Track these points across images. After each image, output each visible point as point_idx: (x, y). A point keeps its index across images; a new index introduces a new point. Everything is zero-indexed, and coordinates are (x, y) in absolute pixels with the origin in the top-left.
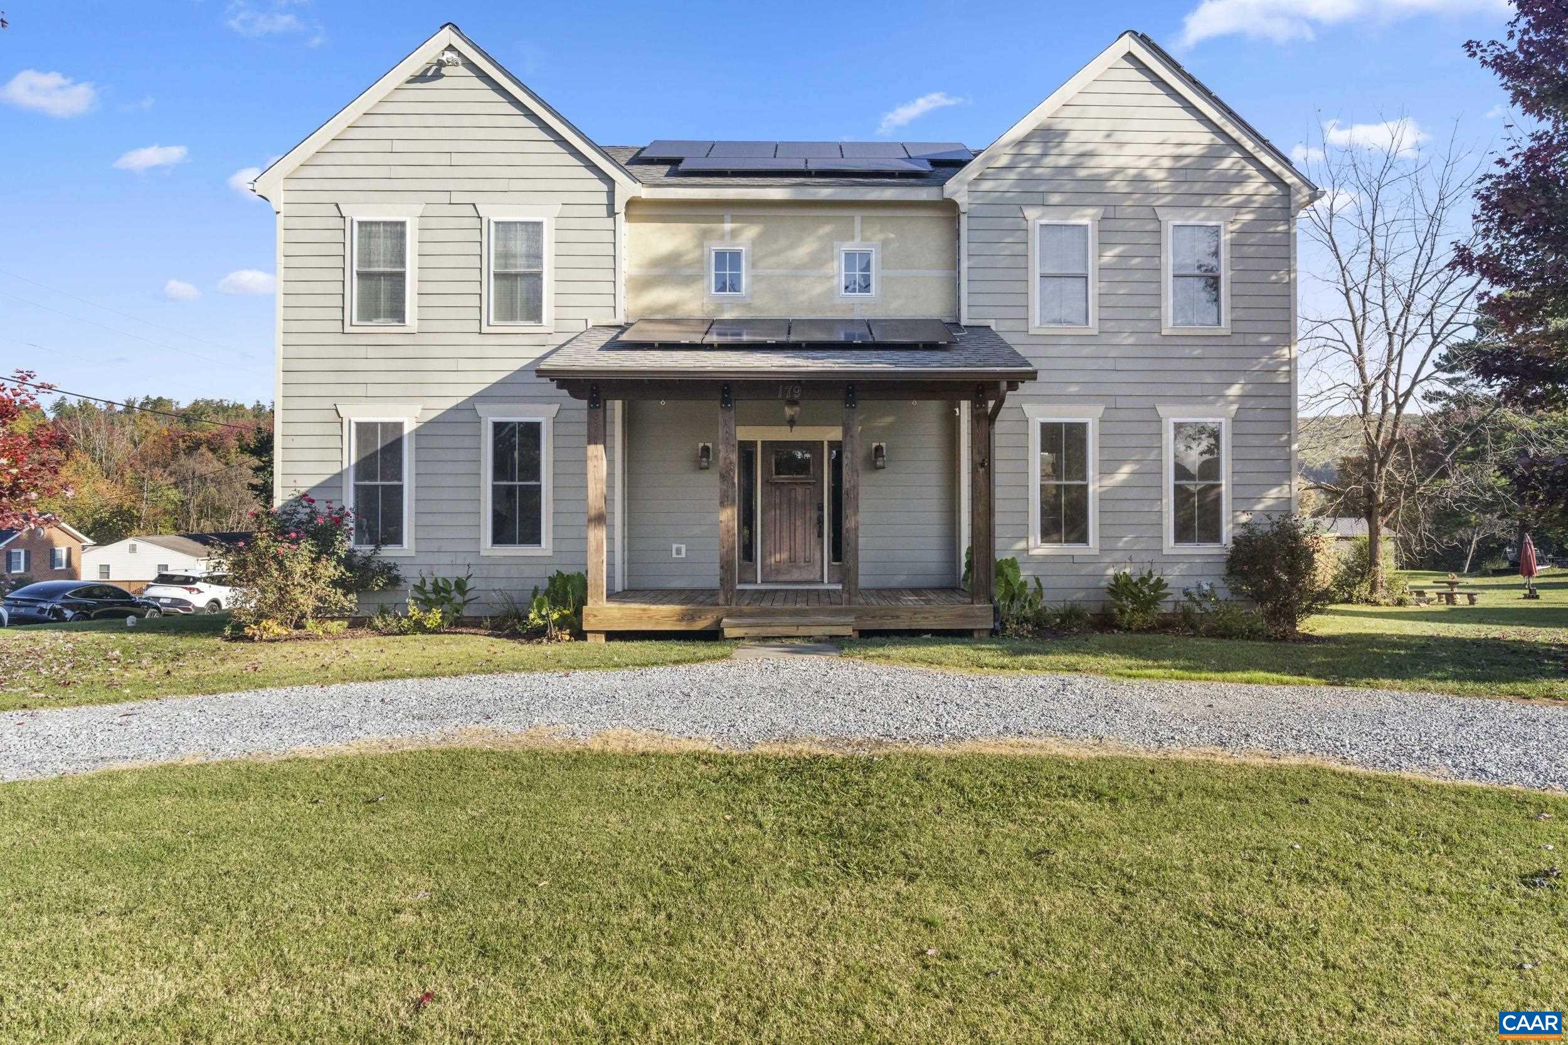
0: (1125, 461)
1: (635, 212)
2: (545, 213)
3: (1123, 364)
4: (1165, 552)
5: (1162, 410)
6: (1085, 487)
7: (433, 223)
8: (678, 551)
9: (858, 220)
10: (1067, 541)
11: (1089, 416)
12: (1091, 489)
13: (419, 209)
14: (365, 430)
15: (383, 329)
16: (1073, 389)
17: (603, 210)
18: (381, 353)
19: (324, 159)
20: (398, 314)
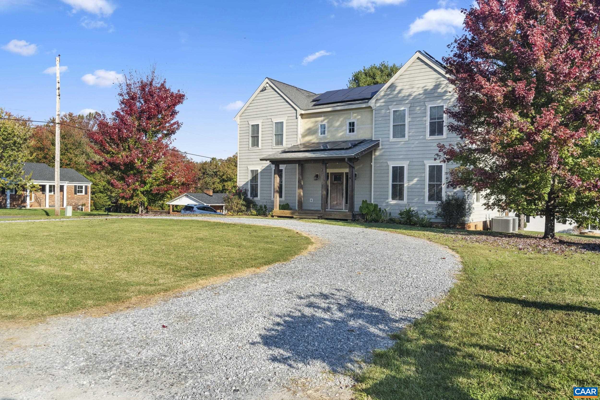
0: (416, 177)
1: (304, 116)
2: (284, 120)
3: (415, 149)
4: (425, 204)
5: (426, 162)
6: (404, 184)
7: (264, 124)
8: (311, 200)
9: (352, 113)
10: (399, 200)
11: (405, 164)
12: (405, 185)
13: (262, 121)
14: (252, 171)
15: (255, 148)
16: (401, 157)
17: (295, 117)
18: (254, 154)
19: (246, 111)
20: (258, 146)
